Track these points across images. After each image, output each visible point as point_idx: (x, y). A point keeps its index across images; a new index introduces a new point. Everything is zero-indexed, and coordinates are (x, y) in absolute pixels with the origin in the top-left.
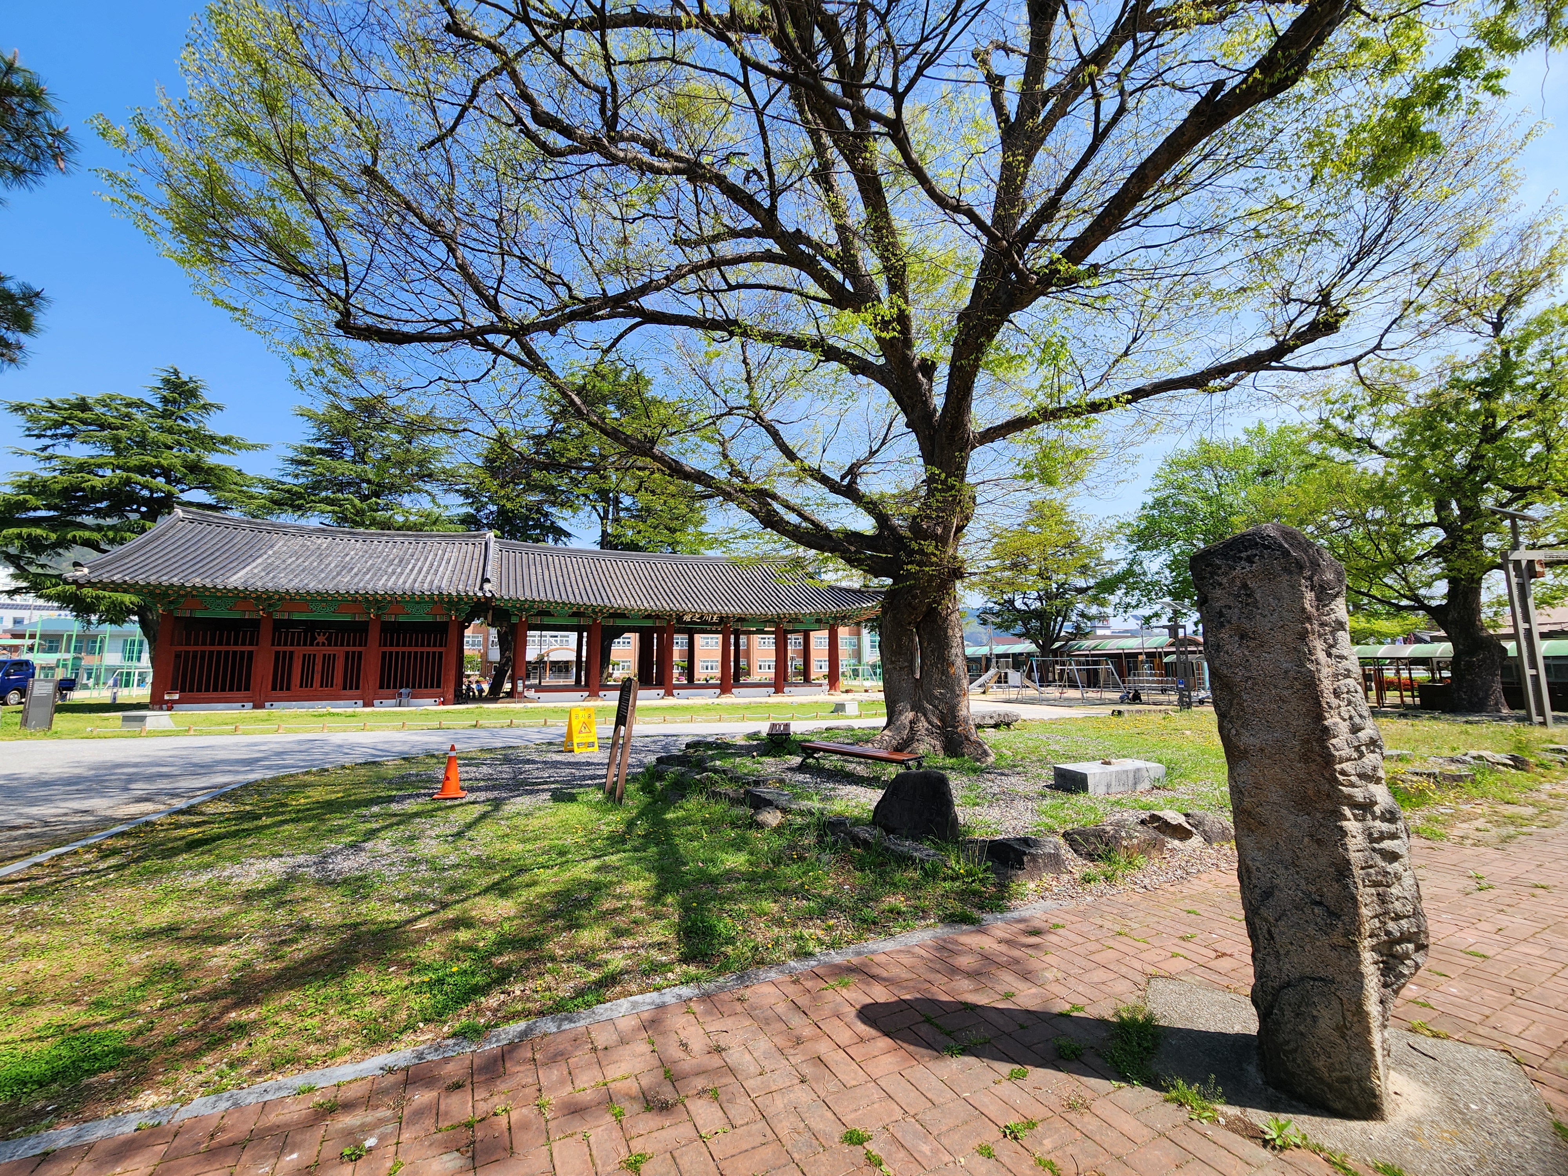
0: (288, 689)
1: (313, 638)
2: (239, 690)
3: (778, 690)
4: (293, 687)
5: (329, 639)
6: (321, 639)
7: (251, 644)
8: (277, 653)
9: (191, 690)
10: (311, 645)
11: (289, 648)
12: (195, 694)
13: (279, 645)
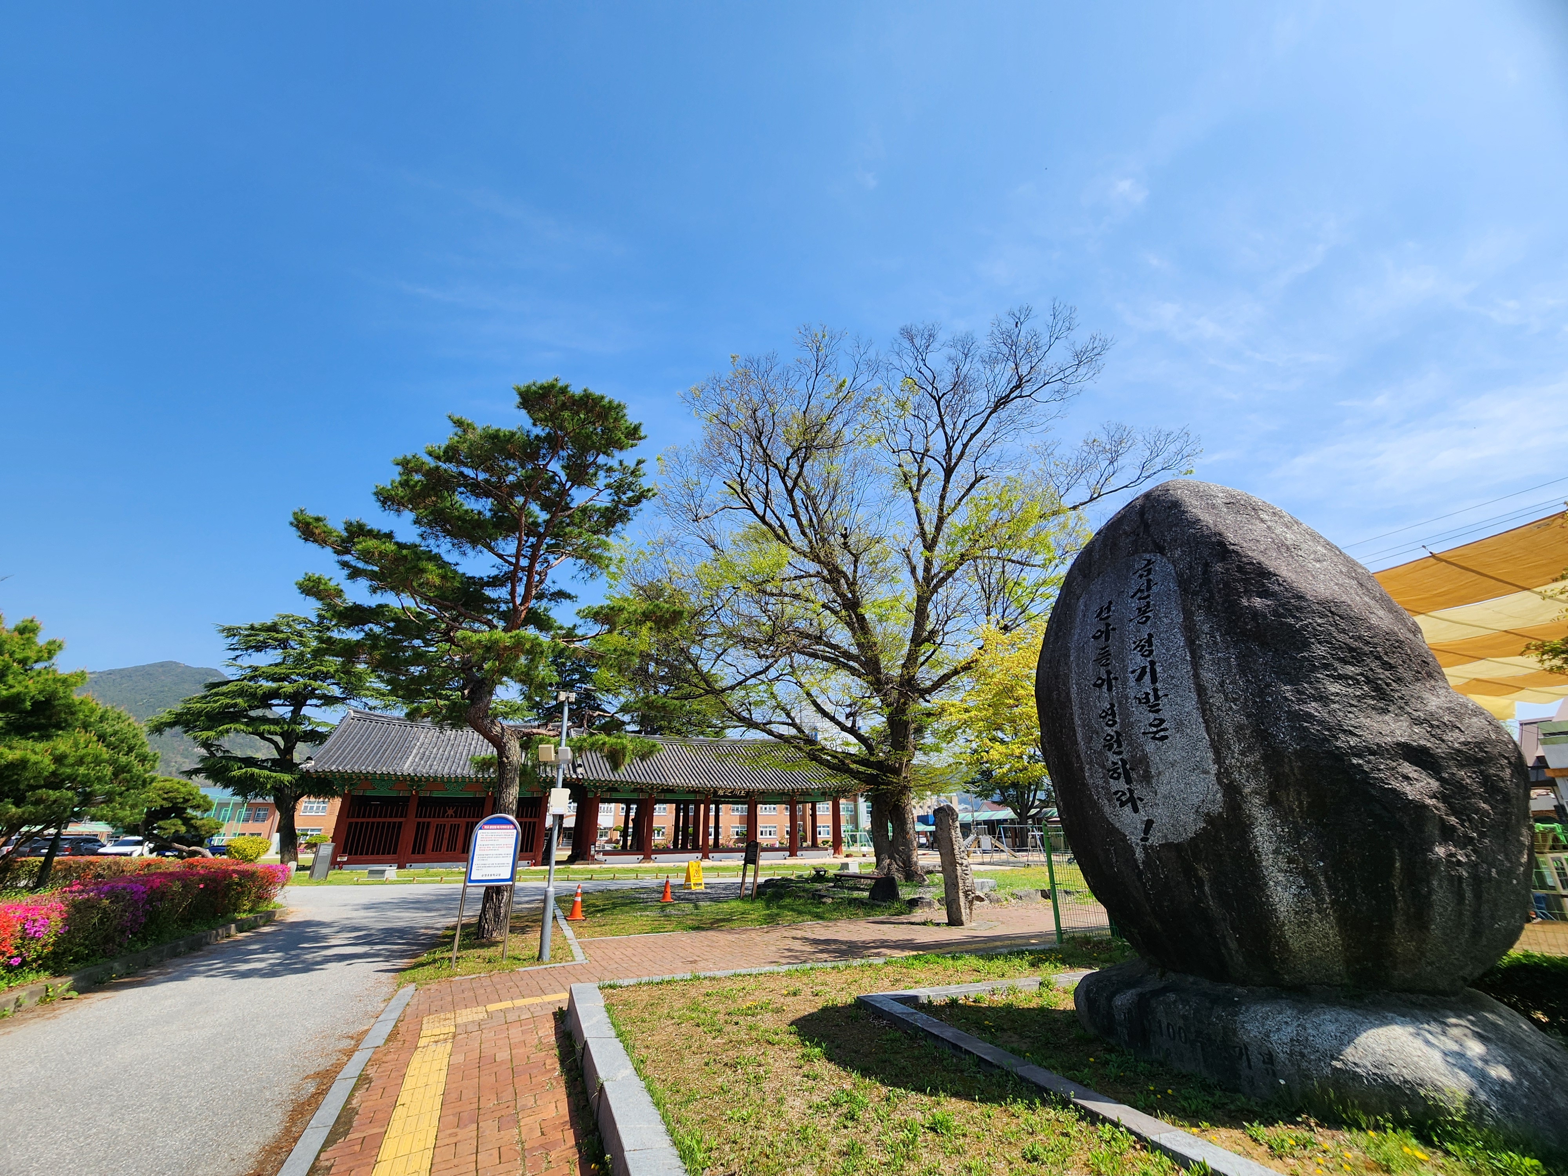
0: (423, 853)
1: (447, 811)
2: (389, 853)
3: (793, 854)
4: (427, 850)
5: (456, 812)
6: (450, 812)
7: (401, 817)
8: (419, 823)
9: (356, 854)
10: (443, 817)
11: (427, 820)
12: (359, 857)
13: (420, 817)
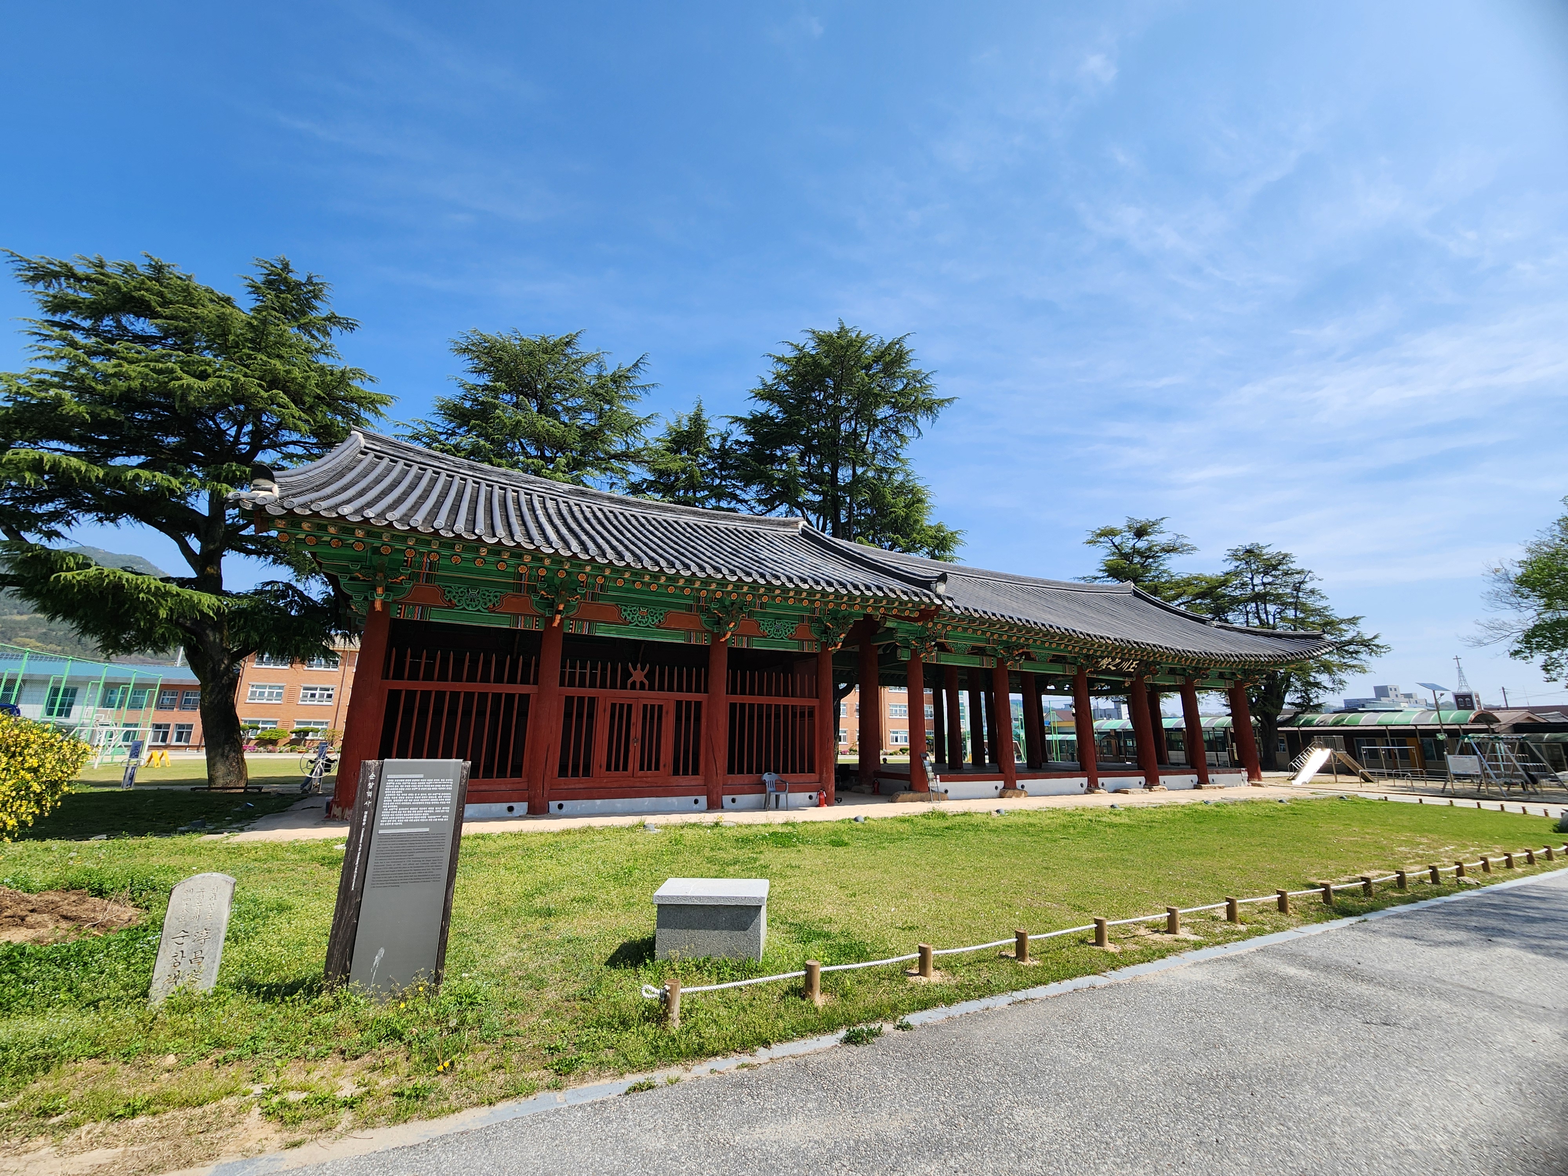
0: (587, 772)
1: (627, 675)
2: (502, 774)
3: (1203, 778)
4: (595, 768)
5: (650, 676)
6: (638, 675)
7: (525, 681)
8: (569, 701)
10: (624, 686)
11: (588, 692)
